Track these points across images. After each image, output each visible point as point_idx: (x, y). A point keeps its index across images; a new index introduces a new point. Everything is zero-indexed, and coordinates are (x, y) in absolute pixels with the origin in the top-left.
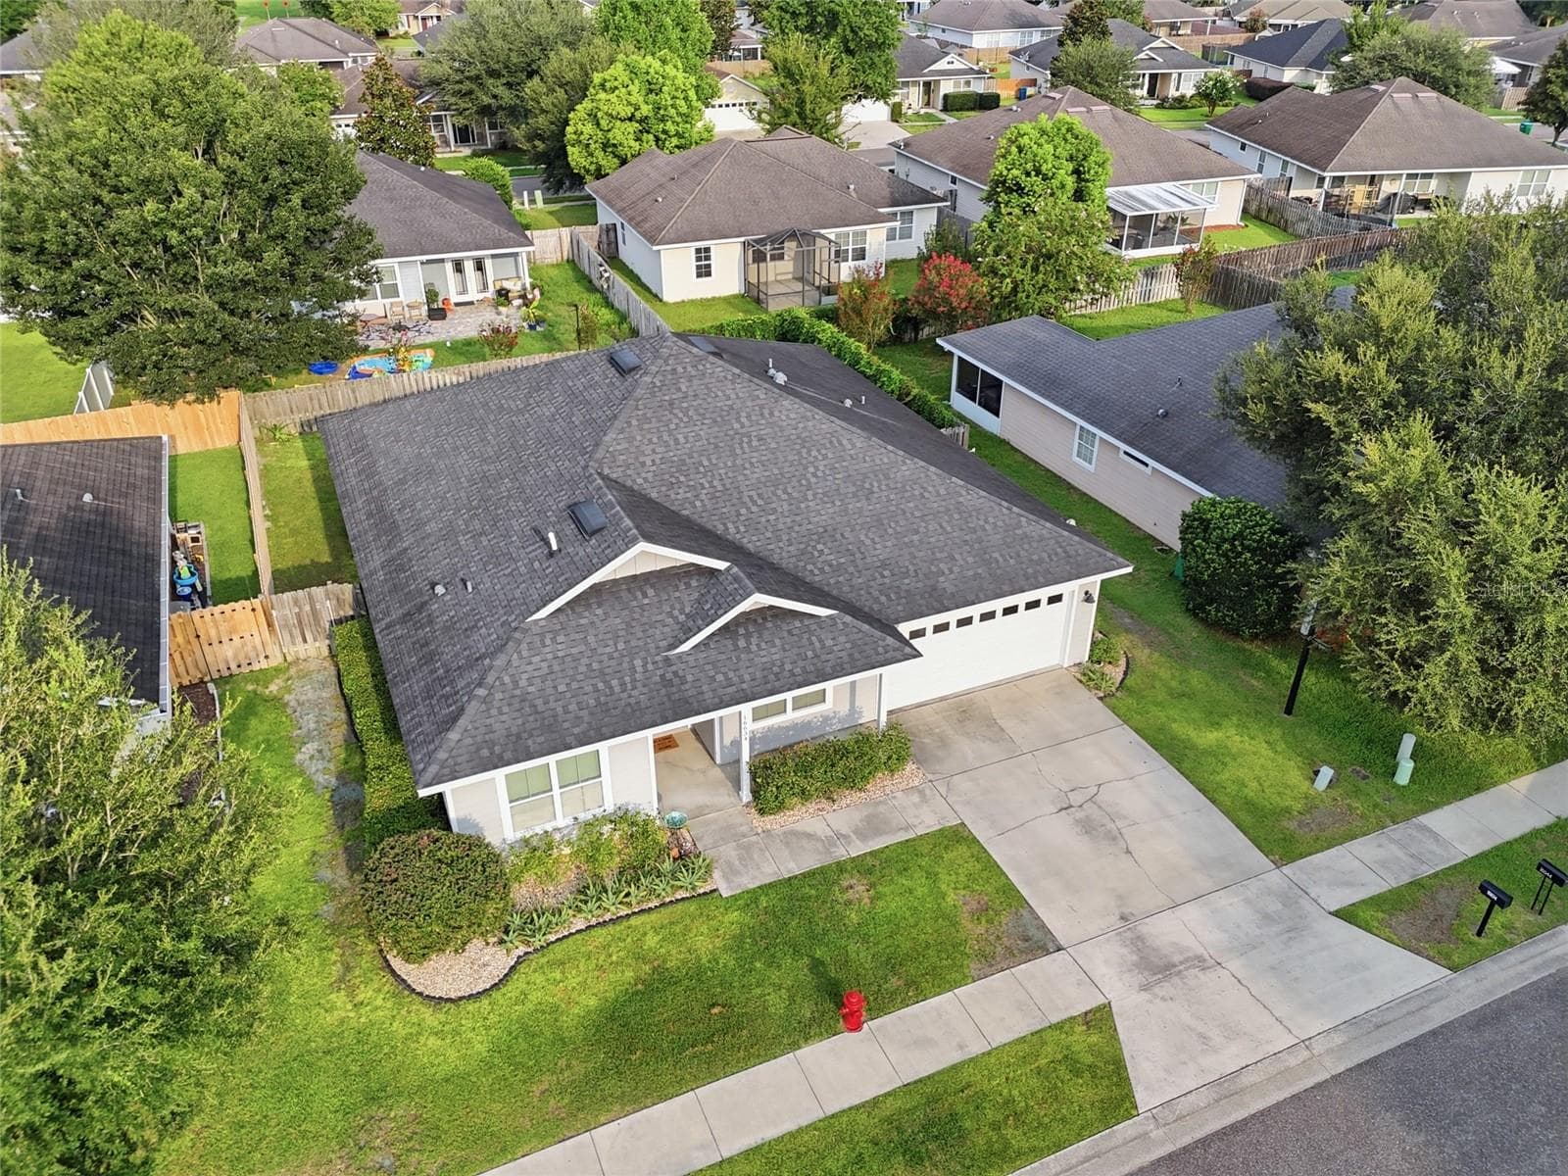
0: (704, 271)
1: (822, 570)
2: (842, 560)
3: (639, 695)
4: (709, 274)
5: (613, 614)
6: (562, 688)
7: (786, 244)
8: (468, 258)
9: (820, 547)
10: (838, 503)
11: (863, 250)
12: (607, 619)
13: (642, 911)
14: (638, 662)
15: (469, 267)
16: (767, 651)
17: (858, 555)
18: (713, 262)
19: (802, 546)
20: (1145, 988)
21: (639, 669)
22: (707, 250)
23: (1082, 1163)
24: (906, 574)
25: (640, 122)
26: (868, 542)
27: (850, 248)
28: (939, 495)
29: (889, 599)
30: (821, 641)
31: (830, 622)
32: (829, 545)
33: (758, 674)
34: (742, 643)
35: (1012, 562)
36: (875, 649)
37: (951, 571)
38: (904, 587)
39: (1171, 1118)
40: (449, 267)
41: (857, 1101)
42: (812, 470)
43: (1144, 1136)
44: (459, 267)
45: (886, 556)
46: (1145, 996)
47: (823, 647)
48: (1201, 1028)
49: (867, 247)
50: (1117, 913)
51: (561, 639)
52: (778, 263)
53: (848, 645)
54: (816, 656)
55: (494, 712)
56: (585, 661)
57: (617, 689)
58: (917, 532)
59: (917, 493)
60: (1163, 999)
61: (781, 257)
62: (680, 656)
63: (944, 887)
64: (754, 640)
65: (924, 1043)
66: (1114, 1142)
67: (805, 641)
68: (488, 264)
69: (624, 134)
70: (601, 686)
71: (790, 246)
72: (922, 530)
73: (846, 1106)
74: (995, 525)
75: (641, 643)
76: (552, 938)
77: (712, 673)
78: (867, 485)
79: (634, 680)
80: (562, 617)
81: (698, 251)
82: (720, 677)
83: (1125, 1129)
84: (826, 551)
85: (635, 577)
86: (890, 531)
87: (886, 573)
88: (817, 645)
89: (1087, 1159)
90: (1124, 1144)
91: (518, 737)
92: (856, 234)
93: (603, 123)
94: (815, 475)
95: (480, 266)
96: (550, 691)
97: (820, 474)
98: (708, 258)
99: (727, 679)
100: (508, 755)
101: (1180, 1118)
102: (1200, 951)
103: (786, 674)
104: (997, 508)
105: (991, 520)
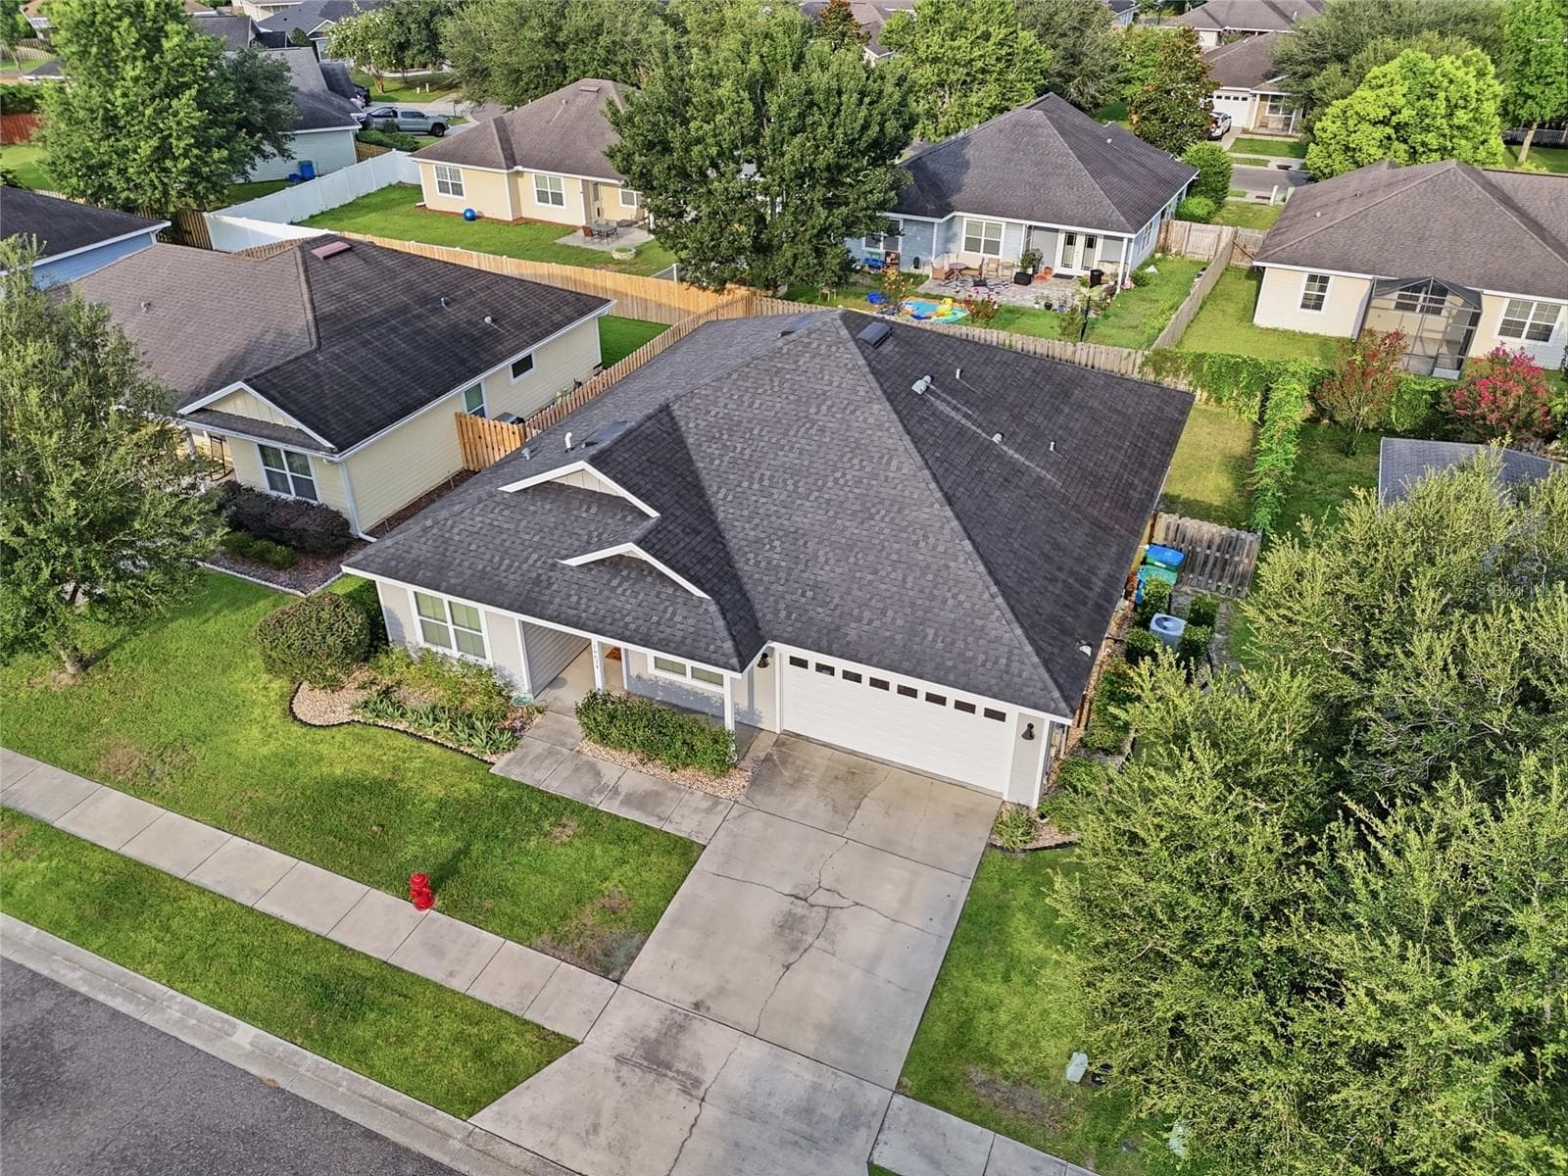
0: (1314, 303)
1: (757, 564)
2: (783, 564)
3: (512, 581)
4: (1318, 307)
5: (554, 512)
6: (473, 547)
7: (1449, 298)
8: (1081, 233)
9: (777, 543)
10: (831, 513)
11: (1549, 330)
12: (548, 512)
13: (442, 745)
14: (535, 556)
15: (1080, 241)
16: (625, 598)
17: (801, 567)
18: (1327, 295)
19: (763, 535)
20: (621, 1060)
21: (530, 562)
22: (1325, 279)
23: (387, 1107)
24: (824, 604)
25: (1397, 128)
26: (822, 560)
27: (1529, 322)
28: (934, 548)
29: (788, 617)
30: (674, 614)
31: (697, 603)
32: (786, 545)
33: (602, 612)
34: (615, 583)
35: (940, 645)
36: (708, 644)
37: (870, 622)
38: (812, 614)
39: (480, 1146)
40: (1062, 238)
41: (350, 945)
42: (838, 475)
43: (446, 1136)
44: (1070, 240)
45: (825, 579)
46: (612, 1063)
47: (671, 619)
48: (604, 1122)
49: (1556, 326)
50: (699, 998)
51: (506, 513)
52: (1430, 317)
53: (692, 629)
54: (658, 623)
55: (423, 540)
56: (504, 536)
57: (503, 567)
58: (875, 572)
59: (914, 538)
60: (618, 1079)
61: (1439, 312)
62: (564, 567)
63: (616, 874)
64: (626, 585)
65: (437, 951)
66: (423, 1118)
67: (662, 607)
68: (1100, 242)
69: (1368, 139)
70: (497, 559)
71: (1453, 301)
72: (883, 573)
73: (342, 942)
74: (960, 603)
75: (550, 543)
76: (381, 723)
77: (573, 592)
78: (873, 511)
79: (519, 567)
80: (522, 498)
81: (1312, 278)
82: (574, 599)
83: (443, 1119)
84: (778, 550)
85: (595, 492)
86: (852, 560)
87: (809, 594)
88: (668, 615)
89: (392, 1109)
90: (428, 1126)
91: (420, 564)
92: (1541, 306)
93: (1351, 122)
94: (836, 481)
95: (1091, 243)
96: (465, 545)
97: (842, 481)
98: (1323, 289)
99: (578, 603)
100: (402, 573)
101: (486, 1153)
102: (708, 1079)
103: (622, 624)
104: (980, 587)
105: (961, 597)
